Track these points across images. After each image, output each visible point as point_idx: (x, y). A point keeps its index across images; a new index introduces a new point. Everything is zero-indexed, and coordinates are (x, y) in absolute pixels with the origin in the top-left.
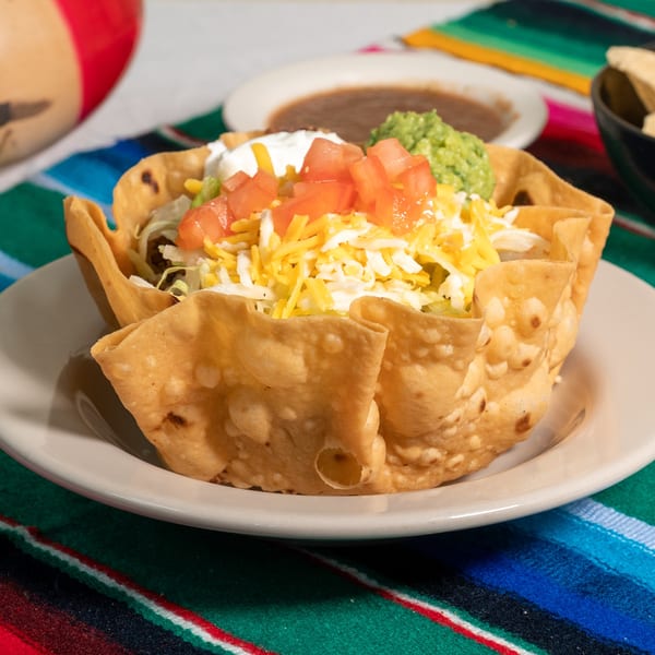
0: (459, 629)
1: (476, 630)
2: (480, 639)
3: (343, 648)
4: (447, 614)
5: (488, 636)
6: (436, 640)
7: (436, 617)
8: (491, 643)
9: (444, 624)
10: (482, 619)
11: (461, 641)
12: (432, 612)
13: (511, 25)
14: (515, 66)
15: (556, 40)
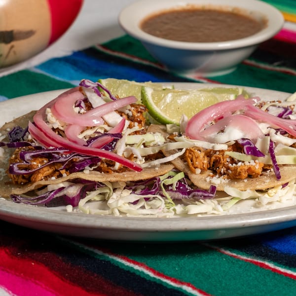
0: (274, 270)
2: (286, 274)
4: (267, 263)
5: (289, 272)
6: (265, 277)
7: (262, 265)
9: (267, 269)
10: (284, 265)
11: (276, 277)
12: (260, 263)
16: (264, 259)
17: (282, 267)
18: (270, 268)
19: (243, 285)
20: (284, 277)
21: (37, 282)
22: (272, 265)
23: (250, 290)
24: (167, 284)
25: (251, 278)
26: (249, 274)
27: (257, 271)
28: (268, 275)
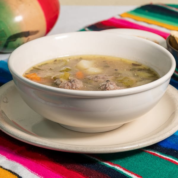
0: (160, 157)
1: (164, 157)
2: (166, 159)
3: (133, 163)
4: (156, 153)
5: (168, 158)
6: (155, 160)
7: (154, 154)
8: (169, 160)
9: (156, 156)
10: (165, 154)
11: (161, 160)
13: (147, 12)
14: (149, 22)
15: (158, 15)
16: (155, 151)
17: (164, 155)
18: (158, 156)
19: (145, 165)
20: (165, 160)
21: (43, 165)
22: (159, 154)
23: (149, 168)
24: (107, 165)
25: (148, 161)
26: (147, 159)
27: (152, 157)
28: (157, 159)
